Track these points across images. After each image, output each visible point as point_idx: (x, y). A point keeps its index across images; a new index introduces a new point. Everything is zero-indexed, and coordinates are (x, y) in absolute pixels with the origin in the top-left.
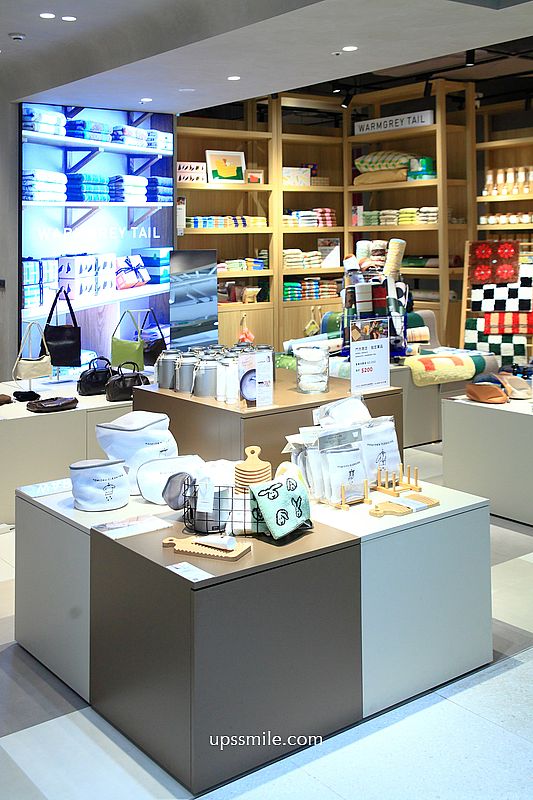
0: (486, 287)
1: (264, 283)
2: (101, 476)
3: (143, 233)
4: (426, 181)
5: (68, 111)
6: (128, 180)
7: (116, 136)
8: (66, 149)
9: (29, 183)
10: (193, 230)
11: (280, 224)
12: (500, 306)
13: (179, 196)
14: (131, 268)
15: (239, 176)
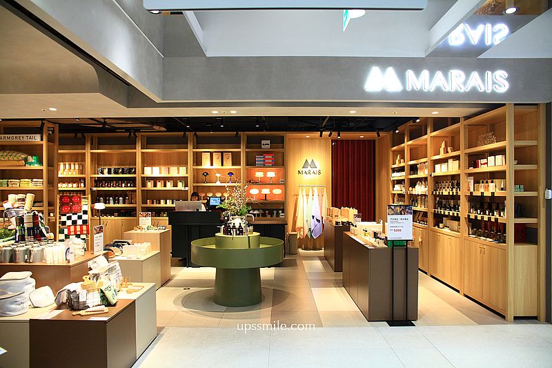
2: (18, 299)
12: (74, 223)
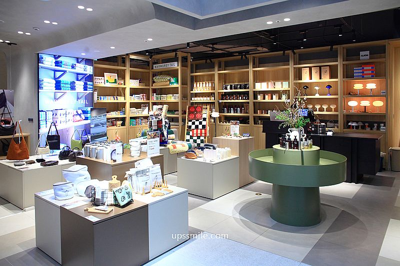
0: (193, 121)
1: (123, 119)
2: (64, 188)
3: (82, 102)
4: (175, 85)
5: (56, 57)
6: (77, 82)
7: (73, 67)
8: (55, 71)
9: (41, 83)
10: (100, 101)
11: (129, 99)
12: (197, 127)
13: (95, 88)
14: (78, 114)
15: (115, 82)
